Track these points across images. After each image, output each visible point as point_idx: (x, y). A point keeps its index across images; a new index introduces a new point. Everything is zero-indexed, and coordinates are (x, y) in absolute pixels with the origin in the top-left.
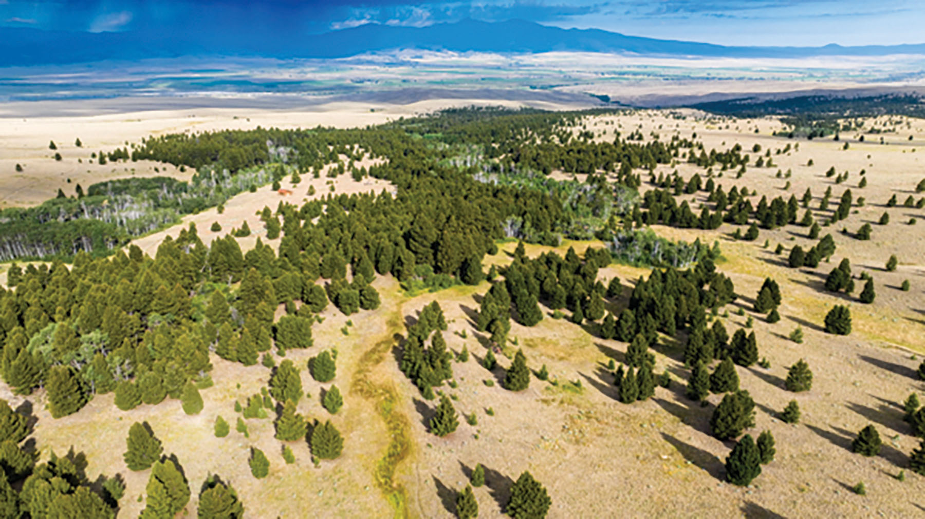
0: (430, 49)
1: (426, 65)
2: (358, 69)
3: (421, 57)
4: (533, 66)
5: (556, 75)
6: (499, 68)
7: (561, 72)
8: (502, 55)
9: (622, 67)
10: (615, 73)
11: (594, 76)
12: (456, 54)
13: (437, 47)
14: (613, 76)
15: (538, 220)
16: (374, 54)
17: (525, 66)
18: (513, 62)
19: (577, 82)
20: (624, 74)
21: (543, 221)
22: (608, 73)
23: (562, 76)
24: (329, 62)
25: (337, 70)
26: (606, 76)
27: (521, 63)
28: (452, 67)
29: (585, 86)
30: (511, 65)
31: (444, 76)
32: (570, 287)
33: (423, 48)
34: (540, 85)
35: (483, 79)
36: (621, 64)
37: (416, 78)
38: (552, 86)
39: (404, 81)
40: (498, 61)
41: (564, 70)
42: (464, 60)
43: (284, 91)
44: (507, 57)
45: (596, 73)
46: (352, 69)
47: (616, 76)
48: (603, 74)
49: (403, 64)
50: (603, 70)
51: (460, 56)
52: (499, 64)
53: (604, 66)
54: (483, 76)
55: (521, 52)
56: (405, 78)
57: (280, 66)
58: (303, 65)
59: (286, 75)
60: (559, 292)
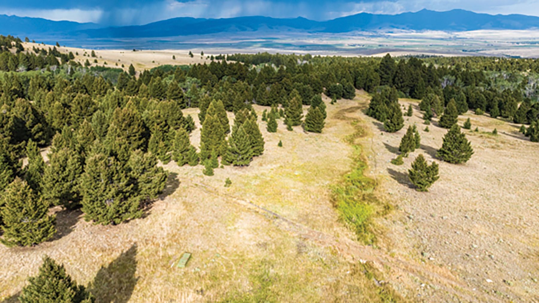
0: (398, 28)
1: (394, 37)
2: (353, 39)
3: (392, 32)
4: (466, 38)
5: (483, 44)
6: (442, 39)
7: (485, 42)
8: (445, 32)
9: (534, 39)
10: (527, 42)
11: (511, 44)
12: (414, 31)
13: (404, 26)
14: (526, 44)
15: (467, 79)
16: (363, 30)
17: (460, 38)
18: (452, 36)
19: (497, 47)
20: (535, 43)
21: (470, 80)
22: (522, 43)
23: (486, 44)
24: (336, 35)
25: (341, 39)
26: (520, 44)
27: (457, 37)
28: (411, 38)
29: (503, 50)
30: (450, 38)
31: (405, 43)
32: (490, 100)
33: (394, 27)
34: (469, 50)
35: (431, 45)
36: (534, 37)
37: (388, 44)
38: (478, 50)
39: (380, 46)
40: (442, 35)
41: (488, 41)
42: (419, 34)
43: (309, 50)
44: (448, 33)
45: (513, 43)
46: (349, 38)
47: (529, 45)
48: (518, 43)
49: (380, 36)
50: (519, 41)
51: (417, 32)
52: (442, 37)
53: (520, 39)
54: (431, 44)
55: (460, 30)
56: (381, 44)
57: (309, 36)
58: (322, 36)
59: (311, 41)
60: (481, 98)
